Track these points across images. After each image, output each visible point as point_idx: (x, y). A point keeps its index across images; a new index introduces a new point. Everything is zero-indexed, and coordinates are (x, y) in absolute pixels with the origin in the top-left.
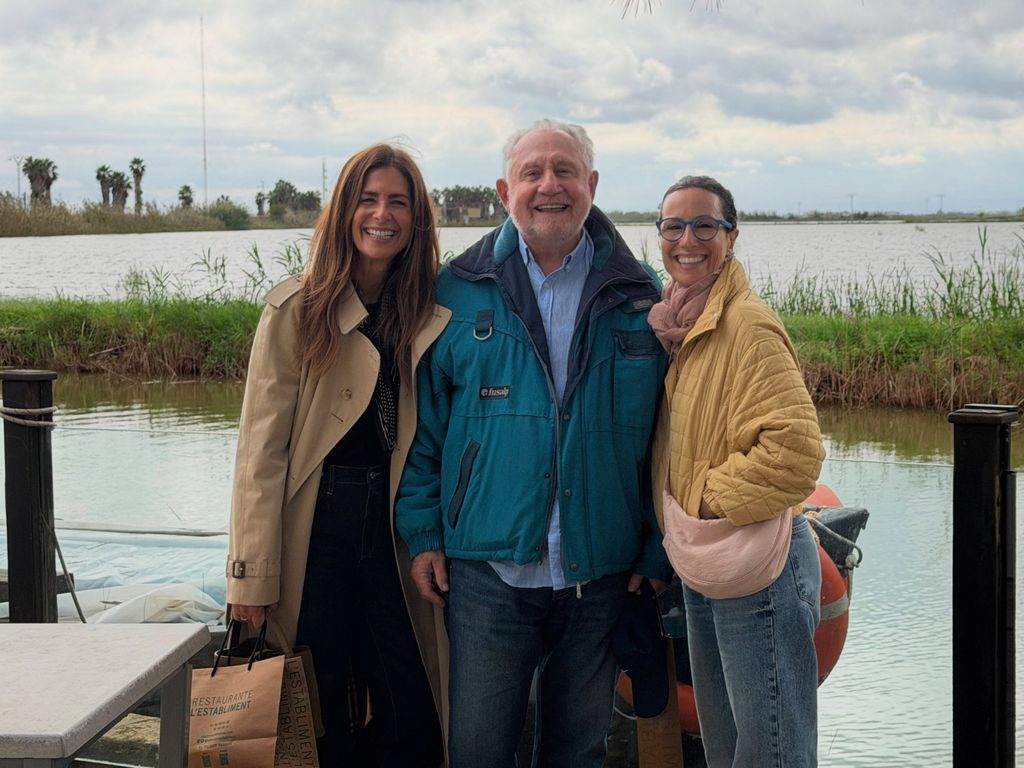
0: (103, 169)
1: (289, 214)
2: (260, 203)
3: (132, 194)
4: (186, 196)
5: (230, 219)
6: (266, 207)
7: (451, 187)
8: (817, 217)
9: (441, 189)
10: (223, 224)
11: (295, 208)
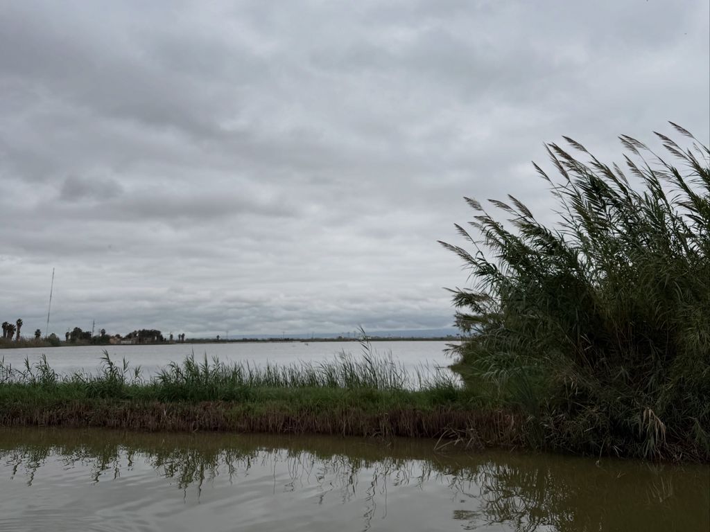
0: (6, 323)
1: (78, 340)
2: (67, 336)
3: (16, 333)
4: (38, 333)
5: (53, 342)
6: (69, 337)
7: (141, 330)
8: (272, 340)
9: (137, 330)
10: (50, 344)
11: (81, 338)
